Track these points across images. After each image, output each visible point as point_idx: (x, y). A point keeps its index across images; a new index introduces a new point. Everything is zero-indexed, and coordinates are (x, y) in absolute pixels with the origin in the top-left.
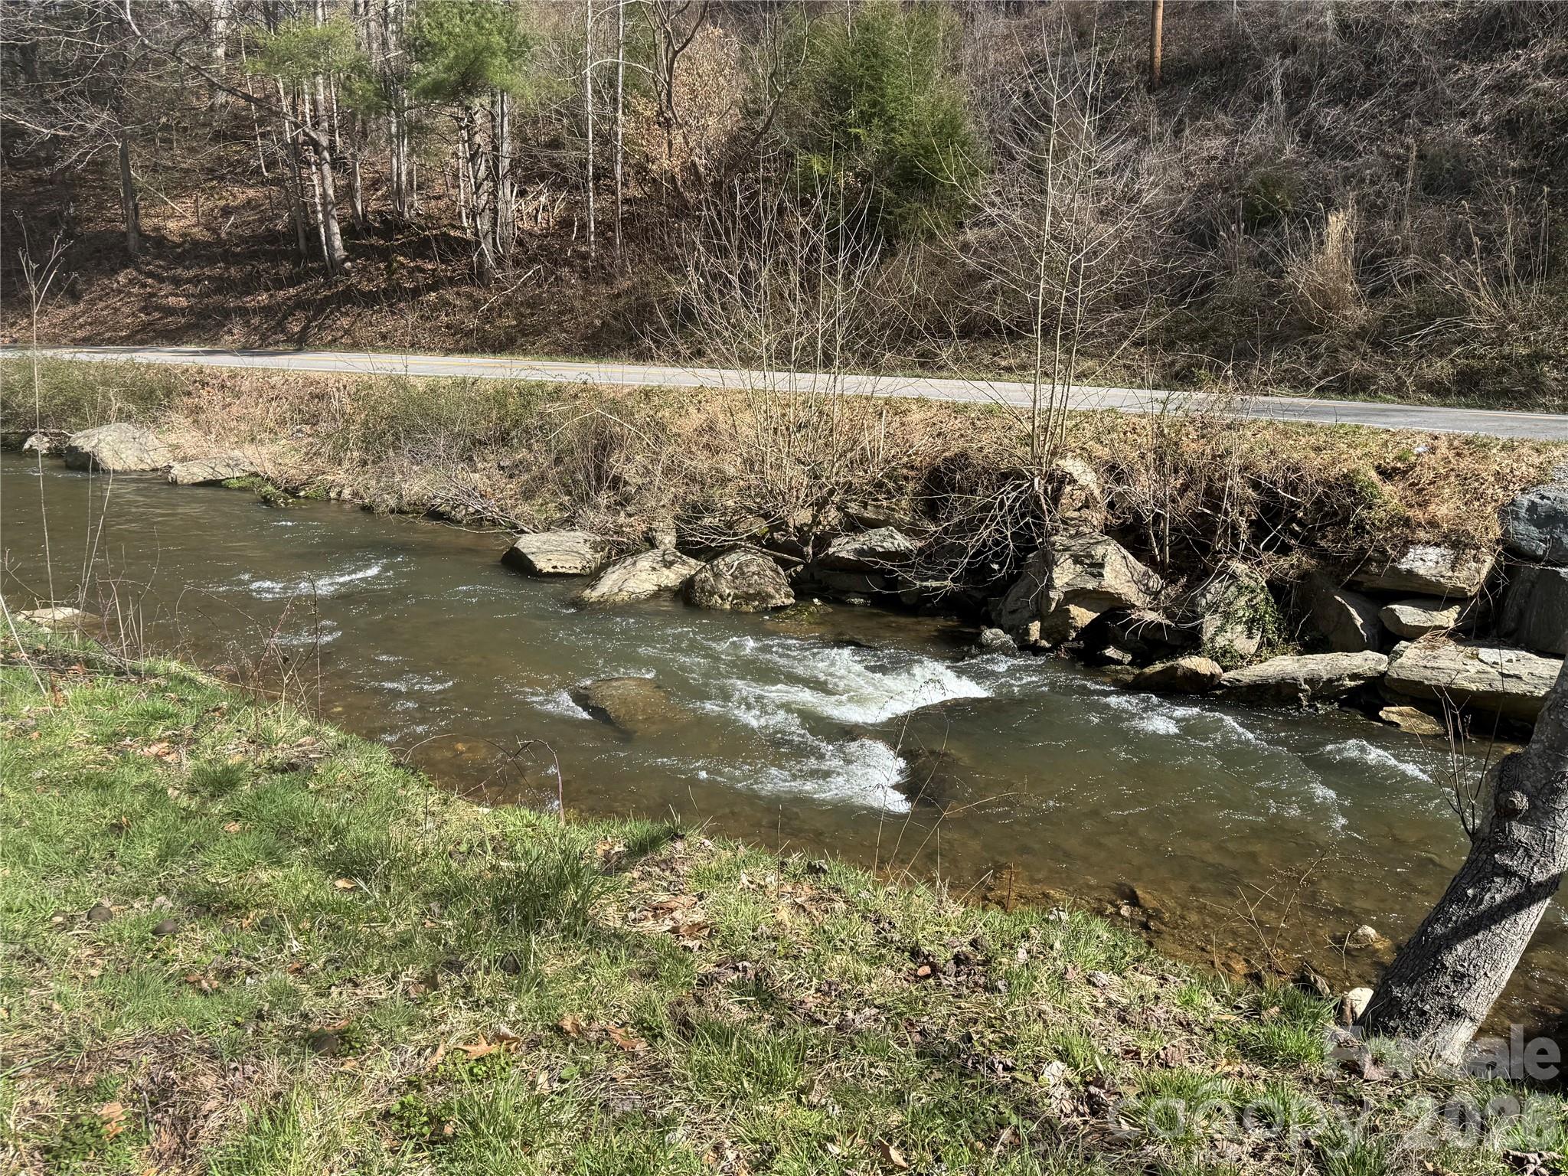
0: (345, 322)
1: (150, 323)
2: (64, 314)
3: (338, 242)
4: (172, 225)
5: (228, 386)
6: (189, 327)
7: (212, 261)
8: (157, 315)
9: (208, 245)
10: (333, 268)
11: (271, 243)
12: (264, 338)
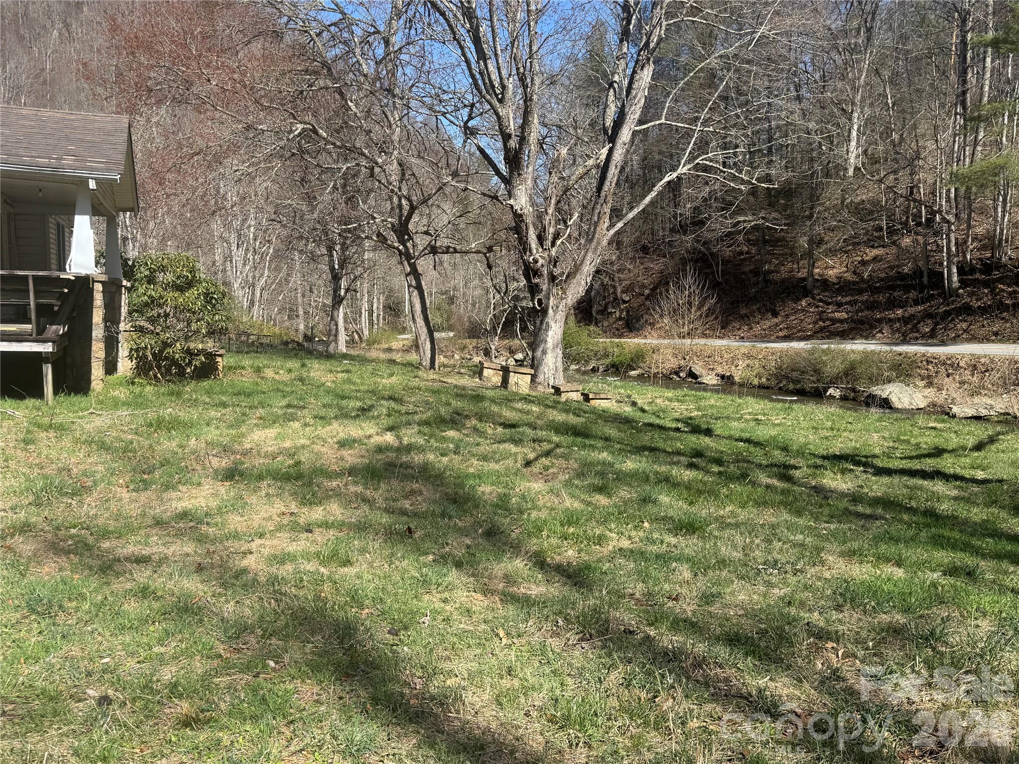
0: (964, 325)
1: (825, 327)
2: (767, 324)
3: (955, 278)
4: (831, 272)
6: (851, 330)
7: (860, 292)
8: (828, 323)
9: (855, 283)
11: (902, 280)
12: (904, 335)
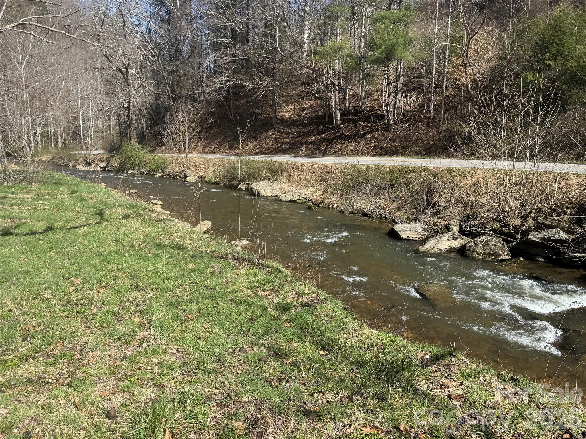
0: (339, 146)
1: (278, 148)
2: (253, 145)
3: (339, 118)
4: (286, 115)
5: (300, 168)
6: (289, 148)
7: (298, 126)
8: (280, 145)
9: (297, 121)
10: (336, 127)
11: (317, 119)
12: (312, 152)
